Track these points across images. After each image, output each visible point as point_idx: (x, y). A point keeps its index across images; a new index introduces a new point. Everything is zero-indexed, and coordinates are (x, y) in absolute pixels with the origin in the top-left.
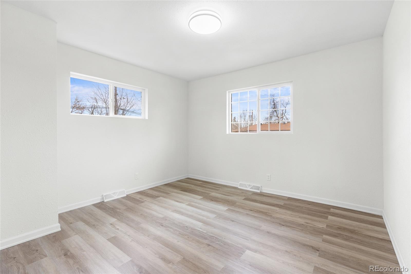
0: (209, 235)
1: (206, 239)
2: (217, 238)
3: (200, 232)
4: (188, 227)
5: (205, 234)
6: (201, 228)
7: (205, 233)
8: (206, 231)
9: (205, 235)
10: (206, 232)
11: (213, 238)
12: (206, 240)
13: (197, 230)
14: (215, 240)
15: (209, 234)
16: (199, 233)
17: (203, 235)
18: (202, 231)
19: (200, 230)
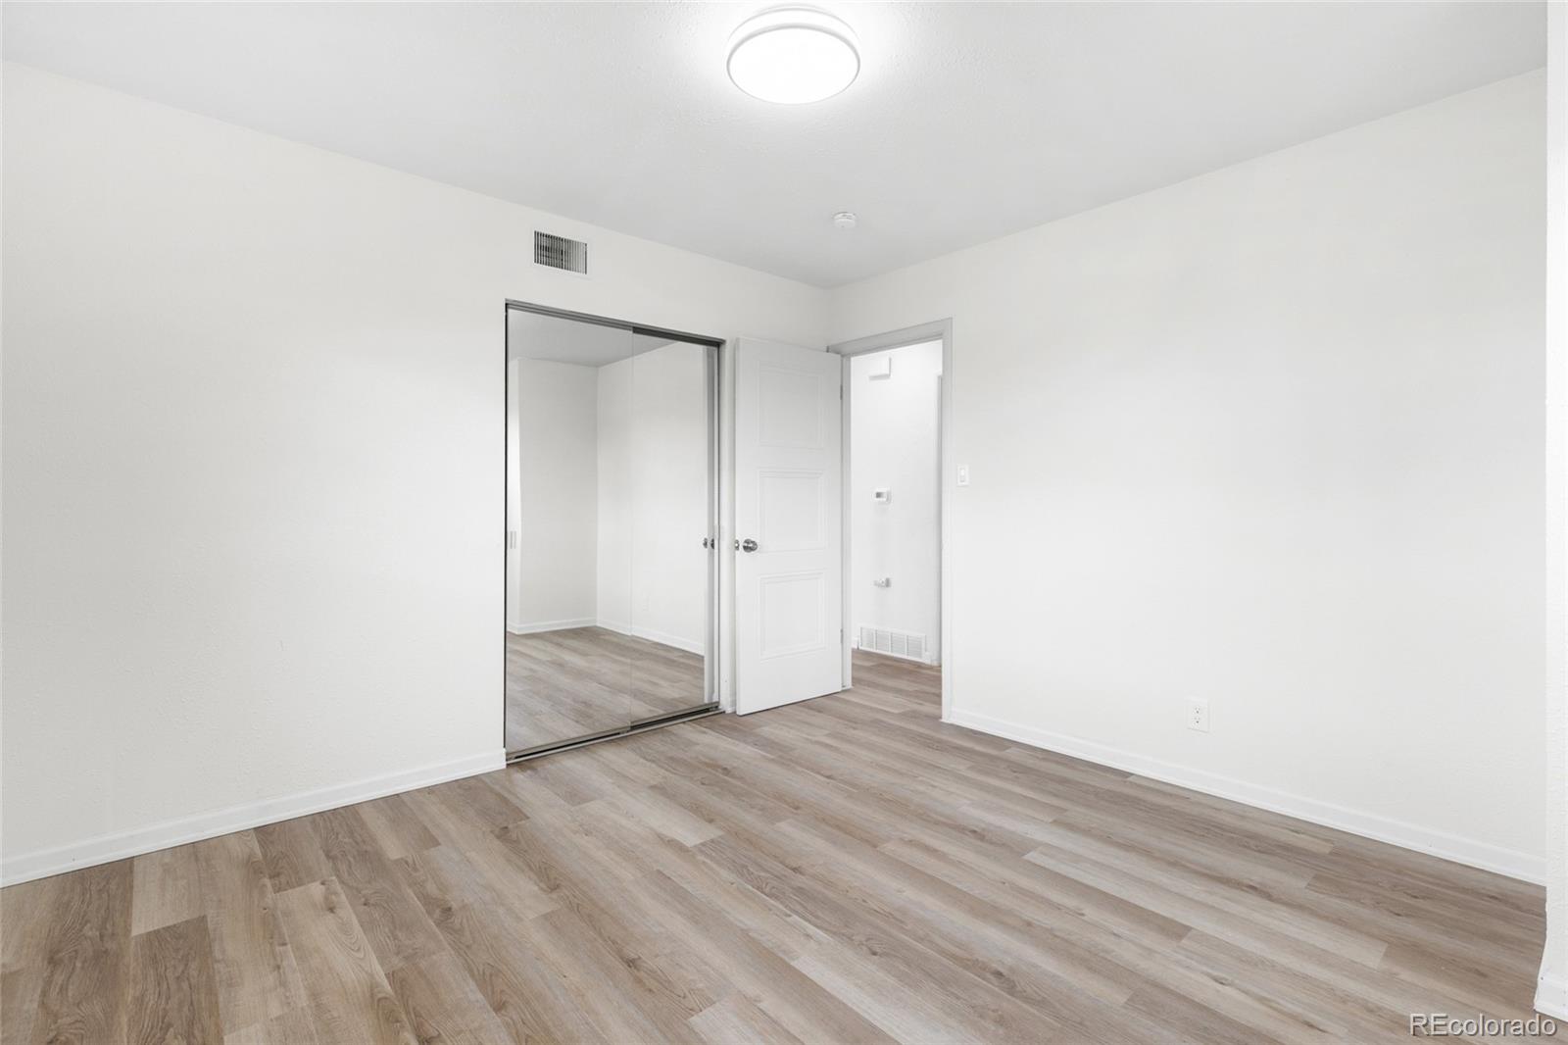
0: (782, 903)
1: (800, 888)
2: (758, 889)
3: (817, 917)
4: (865, 948)
5: (798, 908)
6: (808, 936)
7: (797, 913)
8: (788, 919)
9: (801, 904)
10: (790, 916)
11: (774, 890)
12: (799, 885)
13: (826, 930)
14: (767, 884)
15: (781, 906)
16: (820, 914)
17: (805, 905)
18: (806, 924)
19: (811, 929)
